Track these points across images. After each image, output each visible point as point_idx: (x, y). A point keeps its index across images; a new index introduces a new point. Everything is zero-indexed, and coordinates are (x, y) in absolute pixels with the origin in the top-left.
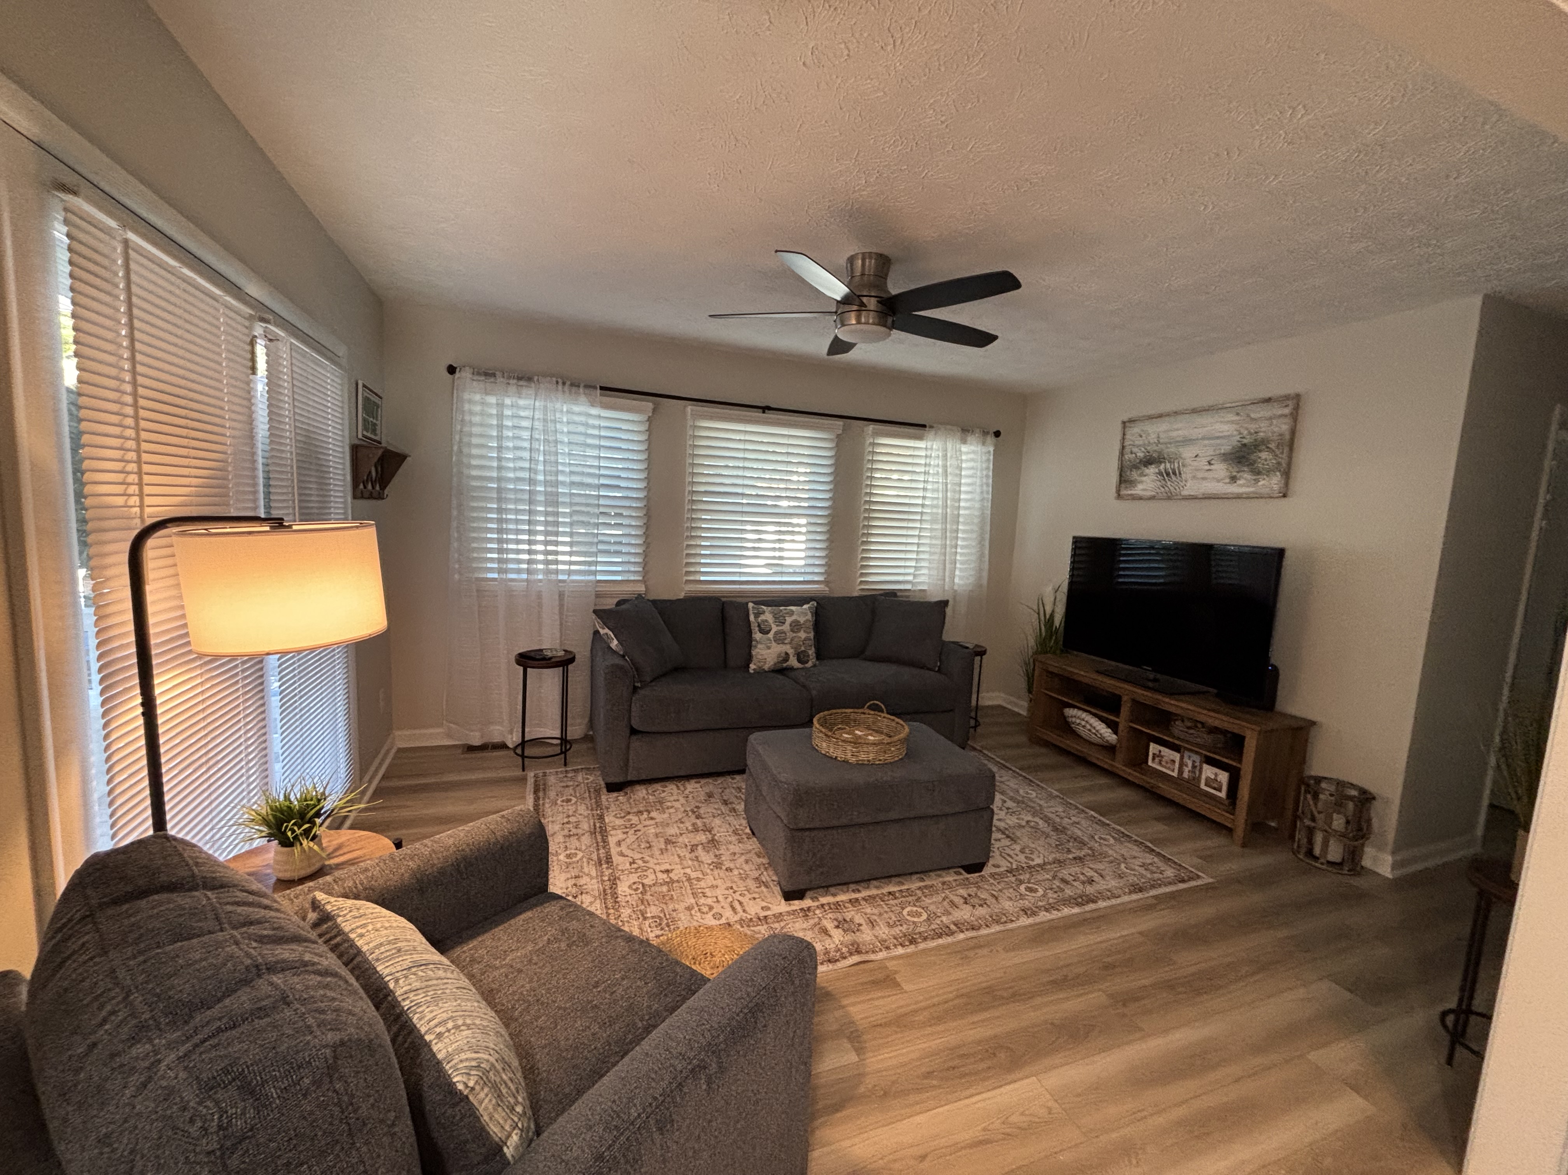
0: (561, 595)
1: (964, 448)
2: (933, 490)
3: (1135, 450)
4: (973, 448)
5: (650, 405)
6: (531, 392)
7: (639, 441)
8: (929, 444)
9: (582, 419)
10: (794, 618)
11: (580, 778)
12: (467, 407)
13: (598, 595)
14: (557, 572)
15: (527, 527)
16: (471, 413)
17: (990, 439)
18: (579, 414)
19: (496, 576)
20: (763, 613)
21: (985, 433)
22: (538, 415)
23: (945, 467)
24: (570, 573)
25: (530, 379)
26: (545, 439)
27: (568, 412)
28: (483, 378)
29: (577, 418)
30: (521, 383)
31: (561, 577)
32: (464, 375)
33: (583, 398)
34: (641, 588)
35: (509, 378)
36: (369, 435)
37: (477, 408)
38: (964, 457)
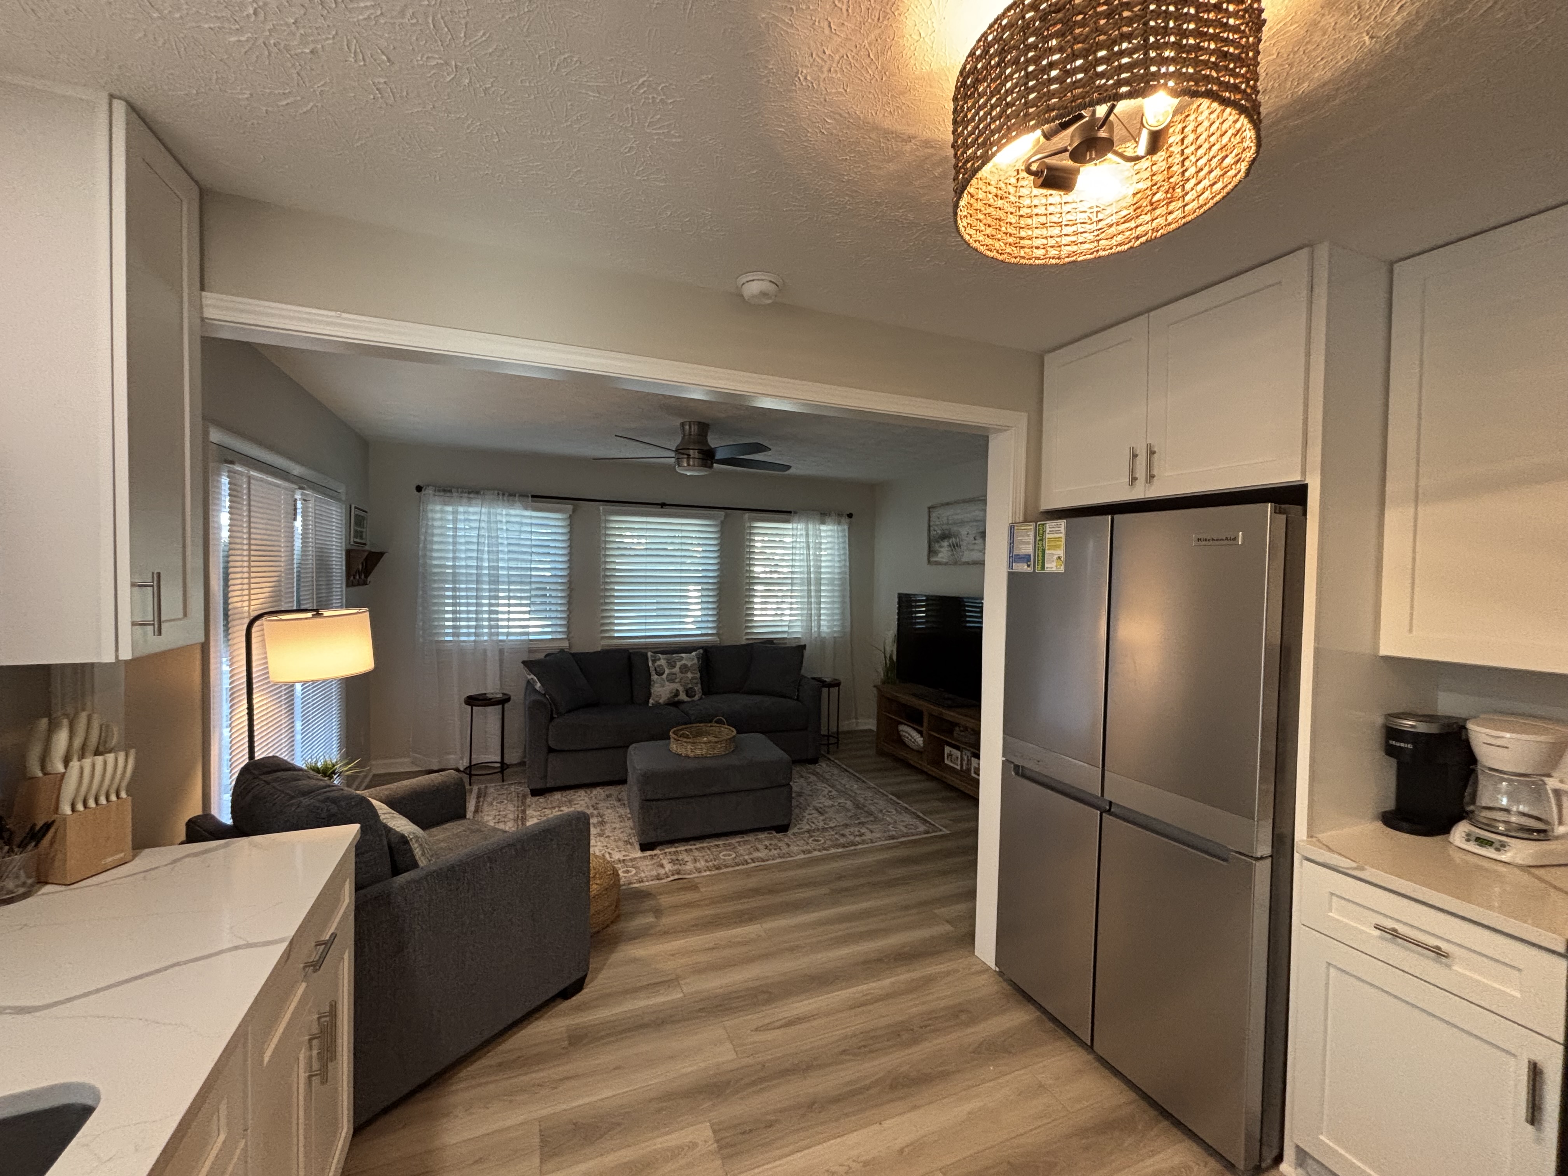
0: (501, 651)
1: (823, 527)
2: (800, 560)
3: (936, 528)
4: (830, 527)
5: (570, 507)
6: (479, 502)
7: (562, 533)
8: (795, 526)
9: (518, 519)
10: (683, 662)
11: (513, 790)
12: (430, 515)
13: (531, 651)
14: (498, 634)
15: (474, 601)
16: (433, 519)
17: (845, 520)
18: (515, 516)
19: (450, 638)
20: (659, 659)
21: (840, 515)
22: (484, 517)
23: (808, 543)
24: (508, 634)
25: (477, 493)
26: (489, 536)
27: (506, 515)
28: (442, 494)
29: (513, 519)
30: (472, 496)
31: (501, 638)
32: (429, 491)
33: (518, 504)
34: (566, 644)
35: (462, 492)
36: (358, 540)
37: (438, 516)
38: (823, 534)
